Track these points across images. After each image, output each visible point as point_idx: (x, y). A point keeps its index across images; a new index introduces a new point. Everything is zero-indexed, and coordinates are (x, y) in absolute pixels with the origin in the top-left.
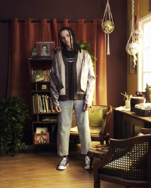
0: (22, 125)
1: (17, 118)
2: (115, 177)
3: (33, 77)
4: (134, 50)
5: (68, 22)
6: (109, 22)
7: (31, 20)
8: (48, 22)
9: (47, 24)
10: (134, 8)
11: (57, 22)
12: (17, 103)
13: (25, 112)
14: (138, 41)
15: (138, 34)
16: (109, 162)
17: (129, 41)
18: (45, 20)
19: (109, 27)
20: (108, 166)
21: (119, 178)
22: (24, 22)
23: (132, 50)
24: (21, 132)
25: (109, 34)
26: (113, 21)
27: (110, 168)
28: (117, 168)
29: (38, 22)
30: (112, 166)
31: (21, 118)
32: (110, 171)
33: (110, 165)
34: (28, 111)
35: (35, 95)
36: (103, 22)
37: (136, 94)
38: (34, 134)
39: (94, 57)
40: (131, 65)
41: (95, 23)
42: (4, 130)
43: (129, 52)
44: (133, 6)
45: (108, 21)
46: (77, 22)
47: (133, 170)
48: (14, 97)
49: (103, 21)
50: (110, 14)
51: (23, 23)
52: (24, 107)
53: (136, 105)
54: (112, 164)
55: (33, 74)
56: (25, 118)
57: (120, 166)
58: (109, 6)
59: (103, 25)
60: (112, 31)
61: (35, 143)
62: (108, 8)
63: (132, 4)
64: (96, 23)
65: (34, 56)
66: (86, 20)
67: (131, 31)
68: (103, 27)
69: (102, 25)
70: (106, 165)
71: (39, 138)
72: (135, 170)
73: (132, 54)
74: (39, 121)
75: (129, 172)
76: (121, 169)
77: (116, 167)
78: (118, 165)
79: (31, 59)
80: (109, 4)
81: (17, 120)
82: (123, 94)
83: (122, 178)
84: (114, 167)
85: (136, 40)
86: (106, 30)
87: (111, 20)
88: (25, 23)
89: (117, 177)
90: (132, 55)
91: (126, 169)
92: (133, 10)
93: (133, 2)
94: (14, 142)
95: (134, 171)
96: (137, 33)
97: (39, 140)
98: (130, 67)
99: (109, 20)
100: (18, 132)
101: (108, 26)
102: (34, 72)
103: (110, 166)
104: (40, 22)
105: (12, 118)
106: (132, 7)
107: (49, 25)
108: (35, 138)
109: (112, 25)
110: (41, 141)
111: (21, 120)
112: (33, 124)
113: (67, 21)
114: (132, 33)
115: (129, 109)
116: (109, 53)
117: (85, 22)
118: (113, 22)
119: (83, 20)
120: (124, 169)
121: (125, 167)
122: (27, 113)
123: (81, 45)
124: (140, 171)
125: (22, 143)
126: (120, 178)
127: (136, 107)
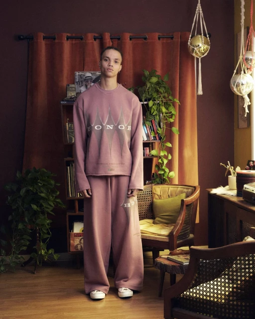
0: (49, 218)
1: (41, 206)
2: (200, 313)
3: (69, 134)
4: (244, 87)
5: (131, 39)
6: (202, 38)
7: (65, 35)
8: (95, 39)
9: (93, 43)
10: (245, 13)
11: (111, 38)
12: (41, 180)
13: (55, 195)
14: (251, 71)
15: (251, 60)
16: (189, 287)
17: (235, 71)
18: (90, 36)
19: (201, 46)
20: (188, 293)
21: (206, 315)
22: (54, 39)
23: (242, 87)
24: (48, 230)
25: (201, 59)
26: (208, 36)
27: (191, 298)
28: (203, 299)
29: (78, 39)
30: (195, 295)
31: (47, 206)
32: (191, 303)
33: (192, 292)
34: (58, 193)
35: (72, 166)
36: (190, 38)
37: (248, 165)
38: (69, 235)
39: (175, 100)
40: (240, 112)
41: (177, 39)
42: (17, 226)
43: (235, 89)
44: (243, 10)
45: (199, 36)
46: (145, 39)
47: (231, 303)
48: (35, 168)
49: (190, 36)
50: (203, 23)
51: (52, 40)
52: (52, 187)
53: (245, 186)
54: (195, 291)
55: (69, 129)
56: (53, 206)
57: (208, 294)
58: (201, 9)
59: (191, 44)
60: (206, 54)
61: (72, 249)
62: (199, 13)
63: (241, 7)
64: (179, 40)
65: (71, 98)
66: (161, 34)
67: (240, 53)
68: (190, 47)
69: (189, 43)
70: (185, 293)
71: (79, 240)
72: (235, 303)
73: (241, 93)
74: (79, 210)
75: (224, 306)
76: (210, 301)
77: (201, 297)
78: (205, 293)
79: (65, 102)
80: (200, 7)
81: (40, 209)
82: (224, 165)
83: (212, 316)
84: (198, 296)
85: (247, 69)
86: (196, 52)
87: (205, 35)
88: (56, 41)
89: (203, 314)
90: (241, 95)
91: (219, 300)
92: (243, 18)
93: (243, 3)
94: (34, 247)
95: (233, 305)
96: (250, 57)
97: (78, 244)
98: (240, 116)
99: (201, 34)
100: (42, 230)
101: (199, 46)
102: (70, 125)
103: (191, 294)
104: (82, 39)
105: (31, 206)
106: (241, 12)
107: (96, 44)
108: (71, 241)
109: (206, 43)
110: (81, 247)
111: (47, 210)
112: (67, 216)
113: (129, 37)
114: (241, 57)
115: (235, 192)
116: (200, 92)
117: (159, 39)
118: (208, 38)
119: (157, 35)
120: (216, 300)
121: (217, 297)
122: (57, 197)
123: (152, 78)
124: (243, 304)
125: (48, 250)
126: (208, 315)
127: (245, 188)
